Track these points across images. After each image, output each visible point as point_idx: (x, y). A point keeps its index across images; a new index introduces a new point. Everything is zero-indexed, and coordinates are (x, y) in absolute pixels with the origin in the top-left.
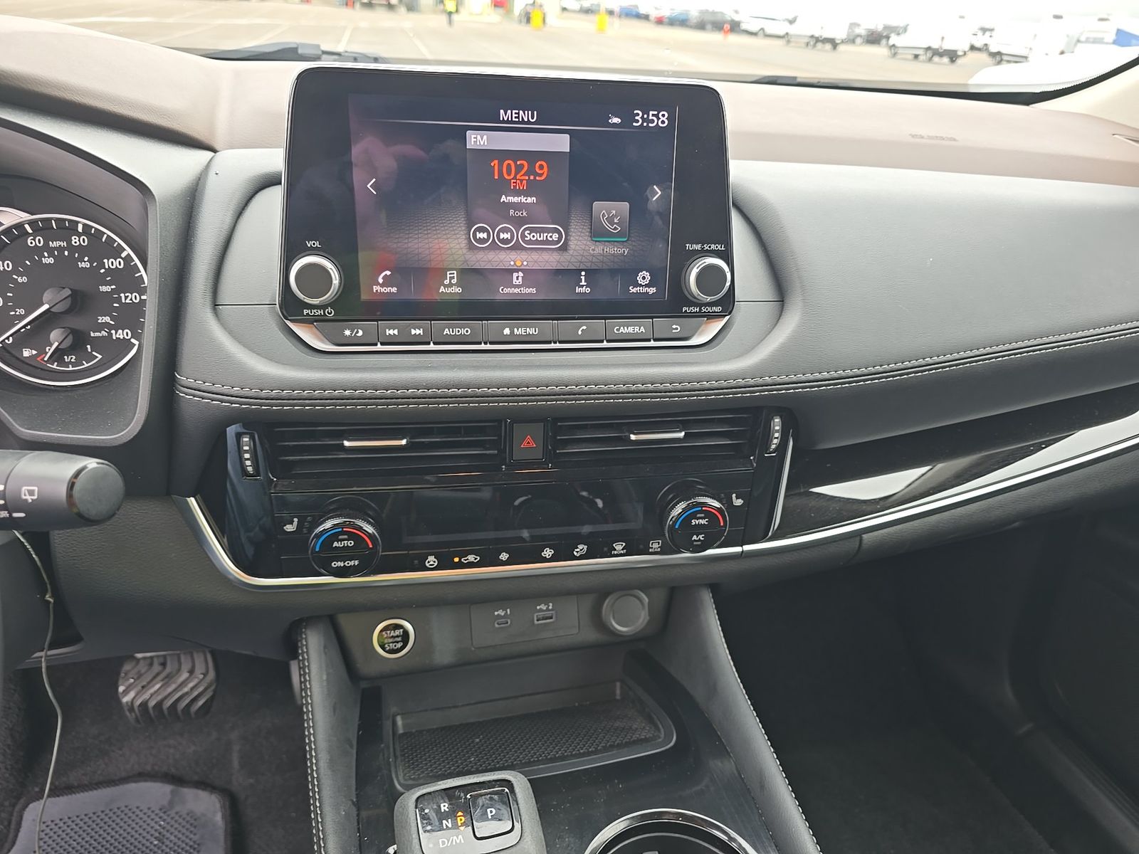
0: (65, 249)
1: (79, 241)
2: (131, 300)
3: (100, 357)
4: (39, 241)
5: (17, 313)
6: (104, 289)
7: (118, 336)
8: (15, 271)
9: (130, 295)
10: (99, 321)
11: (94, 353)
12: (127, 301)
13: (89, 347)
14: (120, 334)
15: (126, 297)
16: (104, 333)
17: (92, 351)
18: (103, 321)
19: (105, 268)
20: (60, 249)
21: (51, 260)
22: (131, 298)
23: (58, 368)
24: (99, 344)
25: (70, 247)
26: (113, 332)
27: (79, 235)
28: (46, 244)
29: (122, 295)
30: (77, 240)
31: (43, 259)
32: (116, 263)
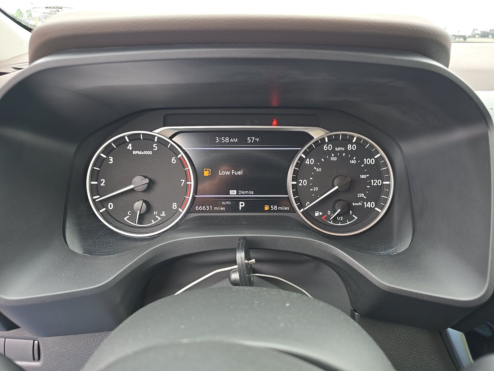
0: (343, 152)
1: (352, 147)
2: (377, 183)
3: (356, 218)
4: (330, 147)
5: (314, 190)
6: (363, 176)
7: (367, 206)
8: (315, 165)
9: (376, 181)
10: (358, 196)
11: (353, 216)
12: (374, 185)
13: (351, 212)
14: (369, 205)
15: (374, 182)
16: (360, 204)
17: (352, 215)
18: (360, 196)
19: (364, 164)
20: (341, 152)
21: (335, 159)
22: (377, 182)
23: (333, 224)
24: (356, 210)
25: (346, 150)
26: (365, 203)
27: (352, 143)
28: (334, 148)
29: (372, 181)
30: (350, 147)
31: (331, 158)
32: (371, 161)
